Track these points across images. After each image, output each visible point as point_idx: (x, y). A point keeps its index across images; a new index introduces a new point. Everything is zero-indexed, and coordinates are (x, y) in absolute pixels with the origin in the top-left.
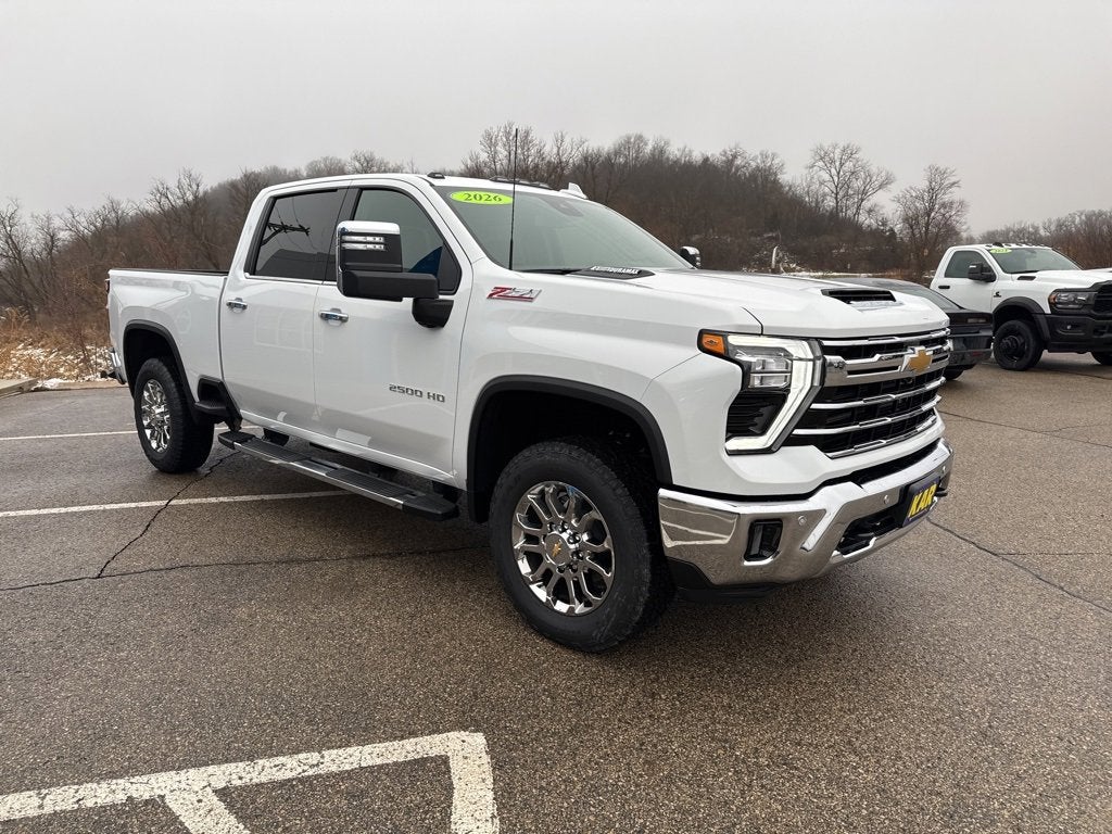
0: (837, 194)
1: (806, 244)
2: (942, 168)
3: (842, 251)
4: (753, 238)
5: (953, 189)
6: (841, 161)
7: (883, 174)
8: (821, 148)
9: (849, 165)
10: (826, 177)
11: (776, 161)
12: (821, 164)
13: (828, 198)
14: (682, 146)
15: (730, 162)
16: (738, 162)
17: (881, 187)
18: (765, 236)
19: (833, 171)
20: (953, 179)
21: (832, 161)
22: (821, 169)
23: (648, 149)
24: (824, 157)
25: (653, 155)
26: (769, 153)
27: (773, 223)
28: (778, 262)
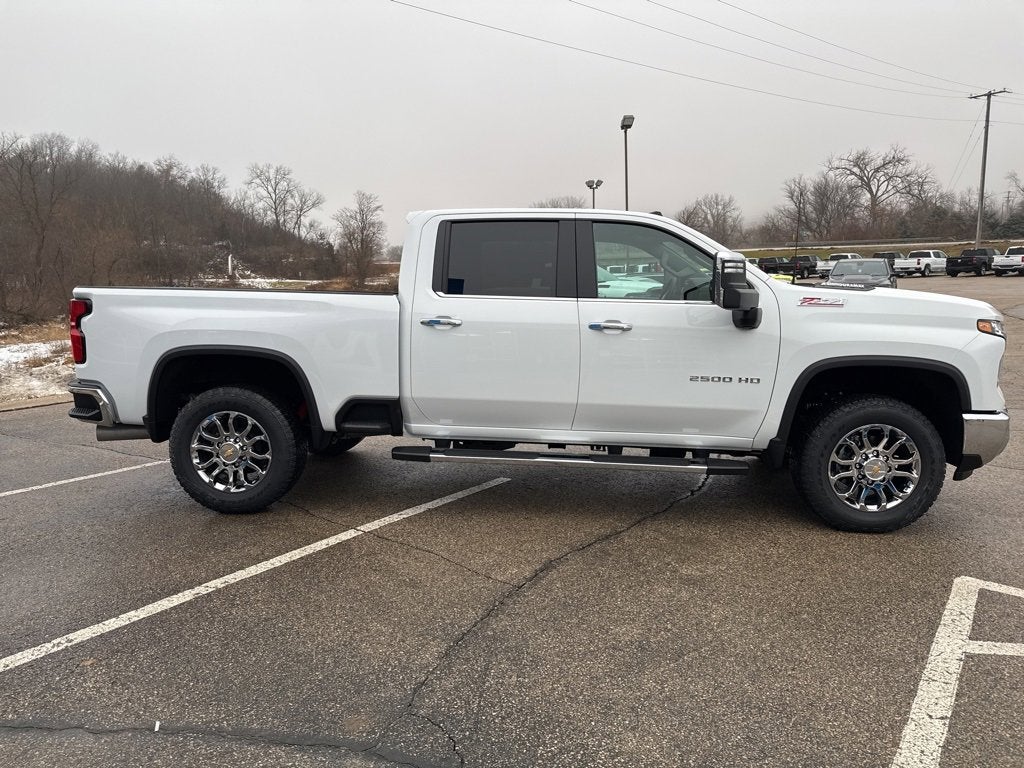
0: (276, 209)
1: (256, 253)
2: (368, 194)
3: (290, 260)
4: (204, 246)
5: (378, 212)
6: (275, 179)
7: (315, 194)
8: (257, 167)
9: (283, 185)
10: (265, 194)
11: (217, 176)
12: (258, 181)
13: (269, 212)
14: (114, 152)
15: (167, 171)
16: (174, 172)
17: (313, 205)
18: (216, 244)
19: (270, 189)
20: (378, 204)
21: (269, 180)
22: (258, 186)
23: (73, 150)
24: (259, 174)
25: (79, 158)
26: (210, 167)
27: (222, 233)
28: (234, 269)
